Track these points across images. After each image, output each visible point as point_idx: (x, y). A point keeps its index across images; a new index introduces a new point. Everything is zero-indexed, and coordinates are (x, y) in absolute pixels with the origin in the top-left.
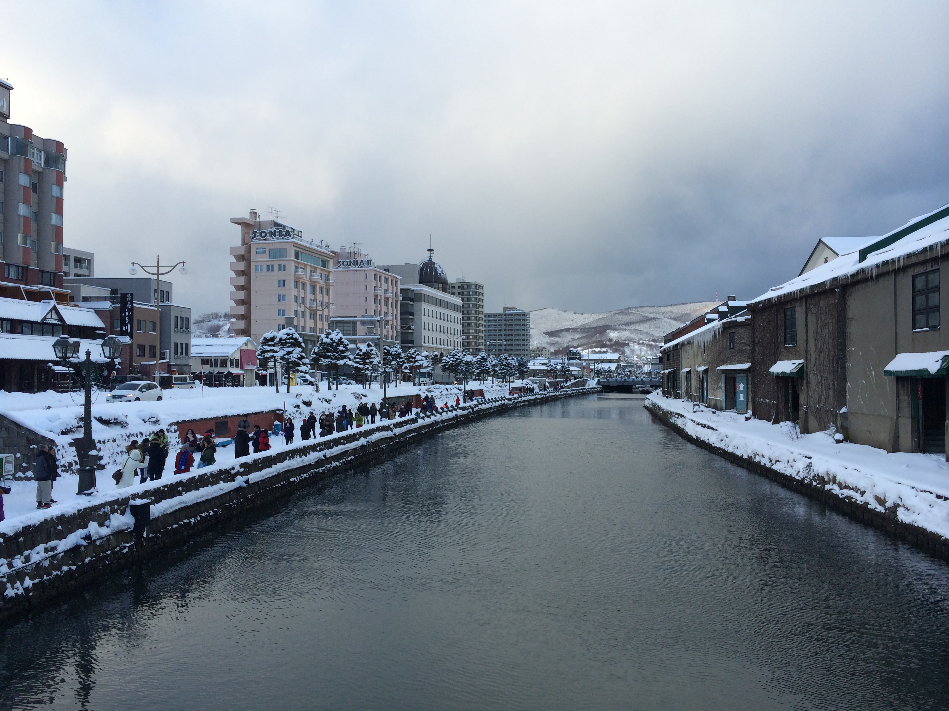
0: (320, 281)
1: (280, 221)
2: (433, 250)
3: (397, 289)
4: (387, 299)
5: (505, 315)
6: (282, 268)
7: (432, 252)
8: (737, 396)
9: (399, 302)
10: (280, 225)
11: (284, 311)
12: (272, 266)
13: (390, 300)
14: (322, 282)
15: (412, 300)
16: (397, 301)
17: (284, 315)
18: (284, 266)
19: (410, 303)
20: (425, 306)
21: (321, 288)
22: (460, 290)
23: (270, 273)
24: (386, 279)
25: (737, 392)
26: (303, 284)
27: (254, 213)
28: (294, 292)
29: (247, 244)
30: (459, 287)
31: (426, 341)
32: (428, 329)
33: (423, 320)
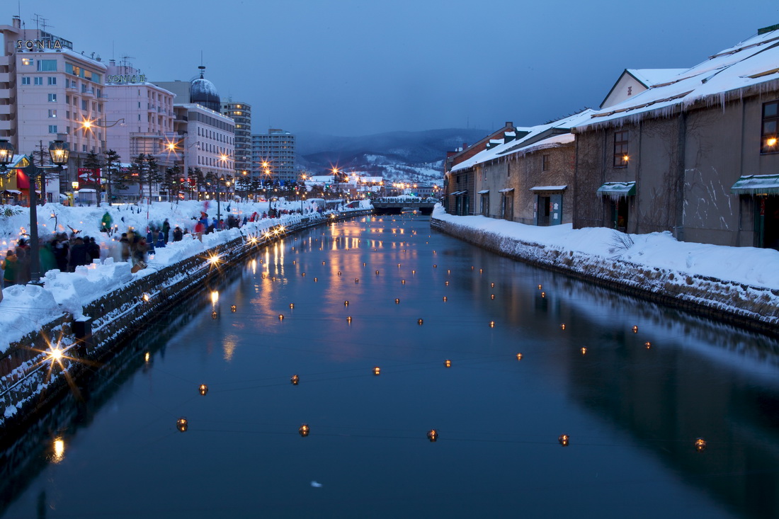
0: (92, 95)
1: (47, 30)
2: (204, 68)
3: (170, 107)
4: (160, 118)
5: (270, 137)
6: (53, 81)
8: (551, 215)
9: (173, 120)
10: (48, 35)
11: (55, 127)
12: (41, 78)
13: (164, 117)
14: (95, 97)
15: (185, 119)
16: (170, 119)
17: (56, 131)
18: (55, 79)
19: (185, 122)
20: (199, 125)
21: (94, 104)
22: (226, 110)
23: (38, 86)
24: (159, 96)
25: (551, 211)
26: (75, 99)
27: (17, 20)
28: (66, 107)
29: (11, 54)
30: (225, 107)
31: (201, 161)
32: (203, 149)
33: (198, 140)
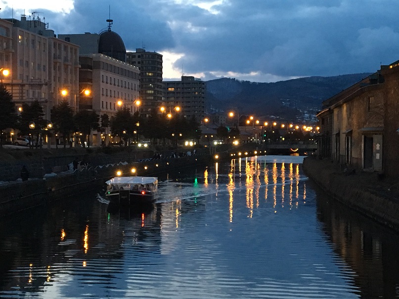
2: (112, 21)
3: (76, 57)
4: (66, 67)
5: (183, 84)
7: (111, 23)
8: (374, 155)
9: (78, 69)
13: (69, 67)
15: (91, 67)
16: (76, 68)
19: (89, 70)
20: (102, 73)
22: (140, 60)
24: (66, 48)
25: (374, 151)
30: (139, 57)
31: (105, 106)
32: (107, 95)
33: (102, 86)
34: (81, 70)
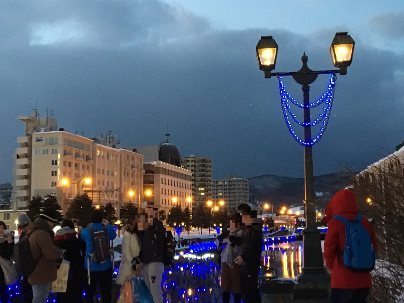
4: (133, 172)
5: (229, 182)
7: (169, 136)
9: (143, 174)
12: (47, 150)
14: (84, 161)
15: (152, 172)
17: (55, 185)
18: (56, 150)
19: (151, 174)
20: (162, 176)
21: (84, 165)
23: (45, 155)
26: (70, 163)
27: (35, 113)
29: (29, 135)
30: (192, 161)
31: (164, 203)
32: (165, 194)
33: (161, 187)
34: (146, 174)
